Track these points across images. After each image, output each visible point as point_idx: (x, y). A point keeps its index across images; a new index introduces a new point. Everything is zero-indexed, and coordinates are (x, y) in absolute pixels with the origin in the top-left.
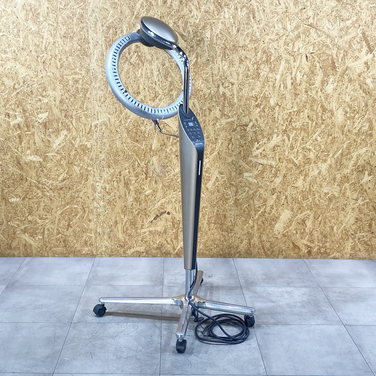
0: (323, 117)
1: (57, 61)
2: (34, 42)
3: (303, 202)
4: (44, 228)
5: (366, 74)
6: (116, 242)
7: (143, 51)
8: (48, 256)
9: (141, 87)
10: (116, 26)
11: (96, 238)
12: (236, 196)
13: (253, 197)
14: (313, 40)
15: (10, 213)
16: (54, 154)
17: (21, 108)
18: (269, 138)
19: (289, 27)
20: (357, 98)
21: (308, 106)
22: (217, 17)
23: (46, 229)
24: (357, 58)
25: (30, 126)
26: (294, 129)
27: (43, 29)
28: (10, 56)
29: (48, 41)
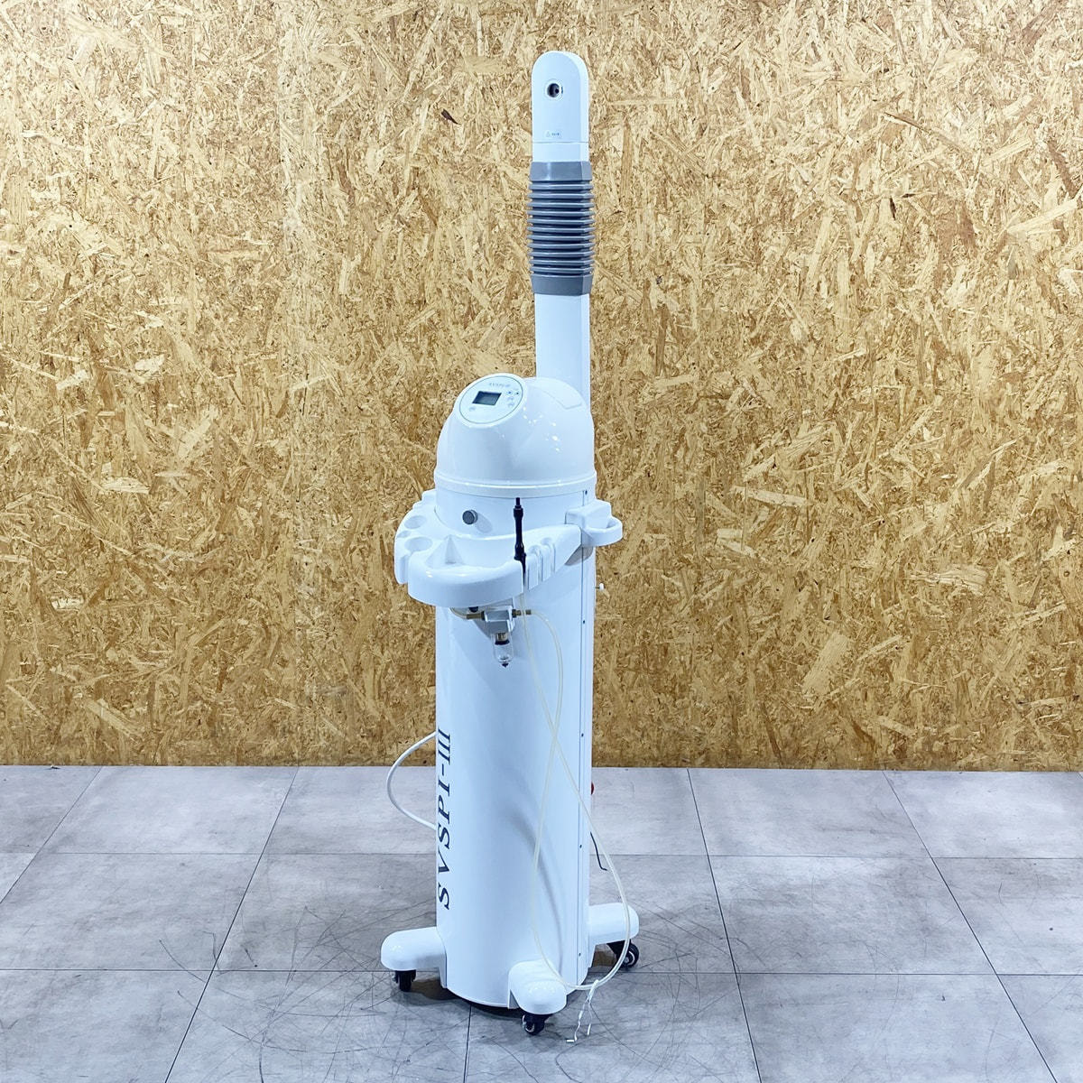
0: (940, 375)
1: (191, 211)
2: (122, 157)
3: (884, 612)
4: (152, 684)
5: (1059, 253)
6: (357, 725)
7: (434, 185)
8: (164, 764)
9: (429, 286)
10: (357, 115)
11: (301, 712)
12: (696, 592)
13: (742, 597)
14: (911, 158)
15: (54, 639)
16: (180, 475)
17: (86, 342)
18: (787, 432)
19: (843, 122)
20: (1032, 321)
21: (896, 343)
22: (642, 92)
23: (157, 686)
24: (1033, 210)
25: (112, 394)
26: (857, 405)
27: (150, 122)
28: (54, 195)
29: (163, 153)
